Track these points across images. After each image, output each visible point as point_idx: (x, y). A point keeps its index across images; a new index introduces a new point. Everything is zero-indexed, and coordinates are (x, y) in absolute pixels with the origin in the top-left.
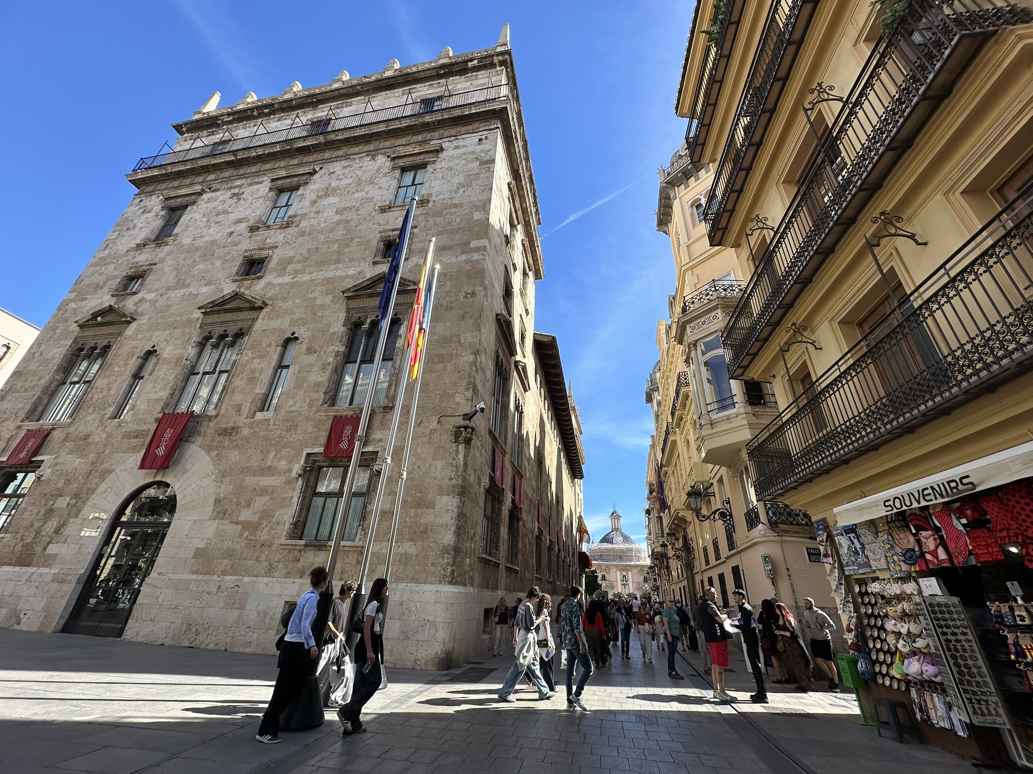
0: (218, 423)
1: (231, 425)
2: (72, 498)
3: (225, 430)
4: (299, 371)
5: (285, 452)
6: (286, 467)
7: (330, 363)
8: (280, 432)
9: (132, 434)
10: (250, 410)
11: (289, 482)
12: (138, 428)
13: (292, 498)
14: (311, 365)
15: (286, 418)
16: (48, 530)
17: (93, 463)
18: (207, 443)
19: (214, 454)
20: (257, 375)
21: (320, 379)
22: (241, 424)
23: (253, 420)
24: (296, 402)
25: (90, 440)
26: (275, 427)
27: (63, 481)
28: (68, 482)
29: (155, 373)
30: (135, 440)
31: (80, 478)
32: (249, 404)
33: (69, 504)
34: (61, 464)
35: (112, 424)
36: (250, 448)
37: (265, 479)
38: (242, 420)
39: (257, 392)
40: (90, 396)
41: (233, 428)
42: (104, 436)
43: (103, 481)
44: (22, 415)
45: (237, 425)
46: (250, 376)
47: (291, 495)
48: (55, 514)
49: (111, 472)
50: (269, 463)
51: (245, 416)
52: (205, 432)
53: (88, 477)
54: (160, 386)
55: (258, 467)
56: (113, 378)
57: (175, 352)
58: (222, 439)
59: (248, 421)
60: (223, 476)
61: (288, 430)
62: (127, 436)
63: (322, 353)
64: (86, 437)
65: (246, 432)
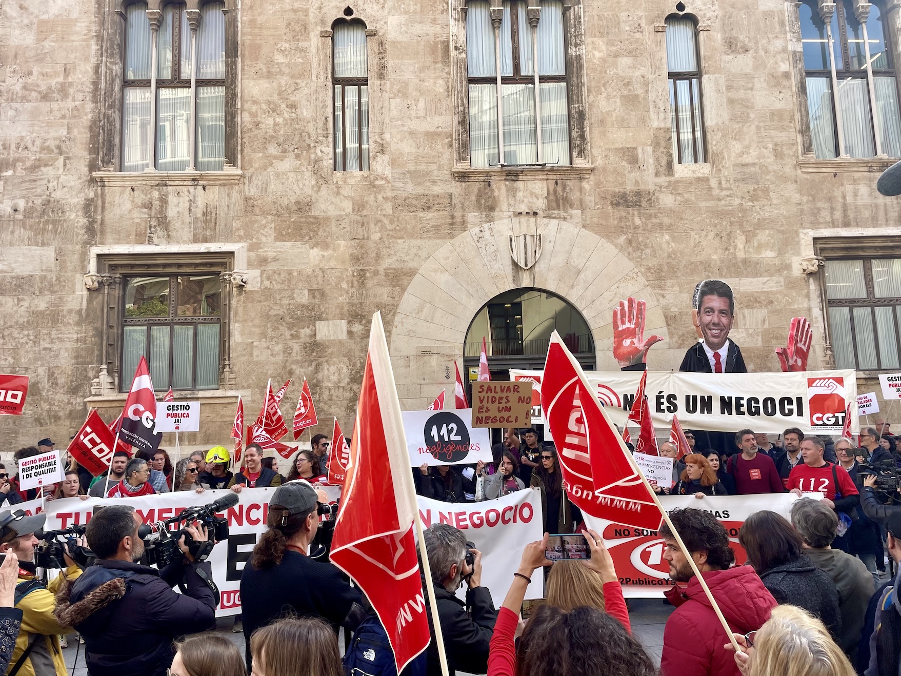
0: (598, 184)
1: (630, 187)
2: (349, 322)
3: (624, 196)
4: (729, 88)
5: (763, 236)
6: (777, 262)
7: (787, 75)
8: (737, 201)
9: (414, 202)
10: (657, 160)
11: (791, 284)
12: (420, 190)
13: (810, 309)
14: (749, 77)
15: (739, 176)
16: (334, 378)
17: (356, 259)
18: (595, 220)
19: (622, 239)
20: (640, 92)
21: (779, 105)
22: (652, 188)
23: (672, 179)
24: (748, 147)
25: (314, 213)
26: (725, 193)
27: (306, 292)
28: (317, 293)
29: (390, 74)
30: (429, 215)
31: (344, 285)
32: (650, 150)
33: (350, 333)
34: (275, 259)
35: (352, 181)
36: (692, 230)
37: (745, 281)
38: (648, 179)
39: (655, 124)
40: (246, 117)
41: (638, 194)
42: (347, 206)
43: (404, 289)
44: (81, 155)
45: (642, 187)
46: (625, 93)
47: (805, 305)
48: (330, 351)
49: (411, 273)
50: (741, 255)
51: (651, 170)
52: (581, 201)
53: (362, 284)
54: (421, 104)
55: (722, 261)
56: (284, 80)
57: (418, 29)
58: (624, 214)
59: (663, 180)
60: (660, 278)
61: (754, 198)
62: (404, 204)
63: (762, 53)
64: (303, 207)
65: (667, 200)
